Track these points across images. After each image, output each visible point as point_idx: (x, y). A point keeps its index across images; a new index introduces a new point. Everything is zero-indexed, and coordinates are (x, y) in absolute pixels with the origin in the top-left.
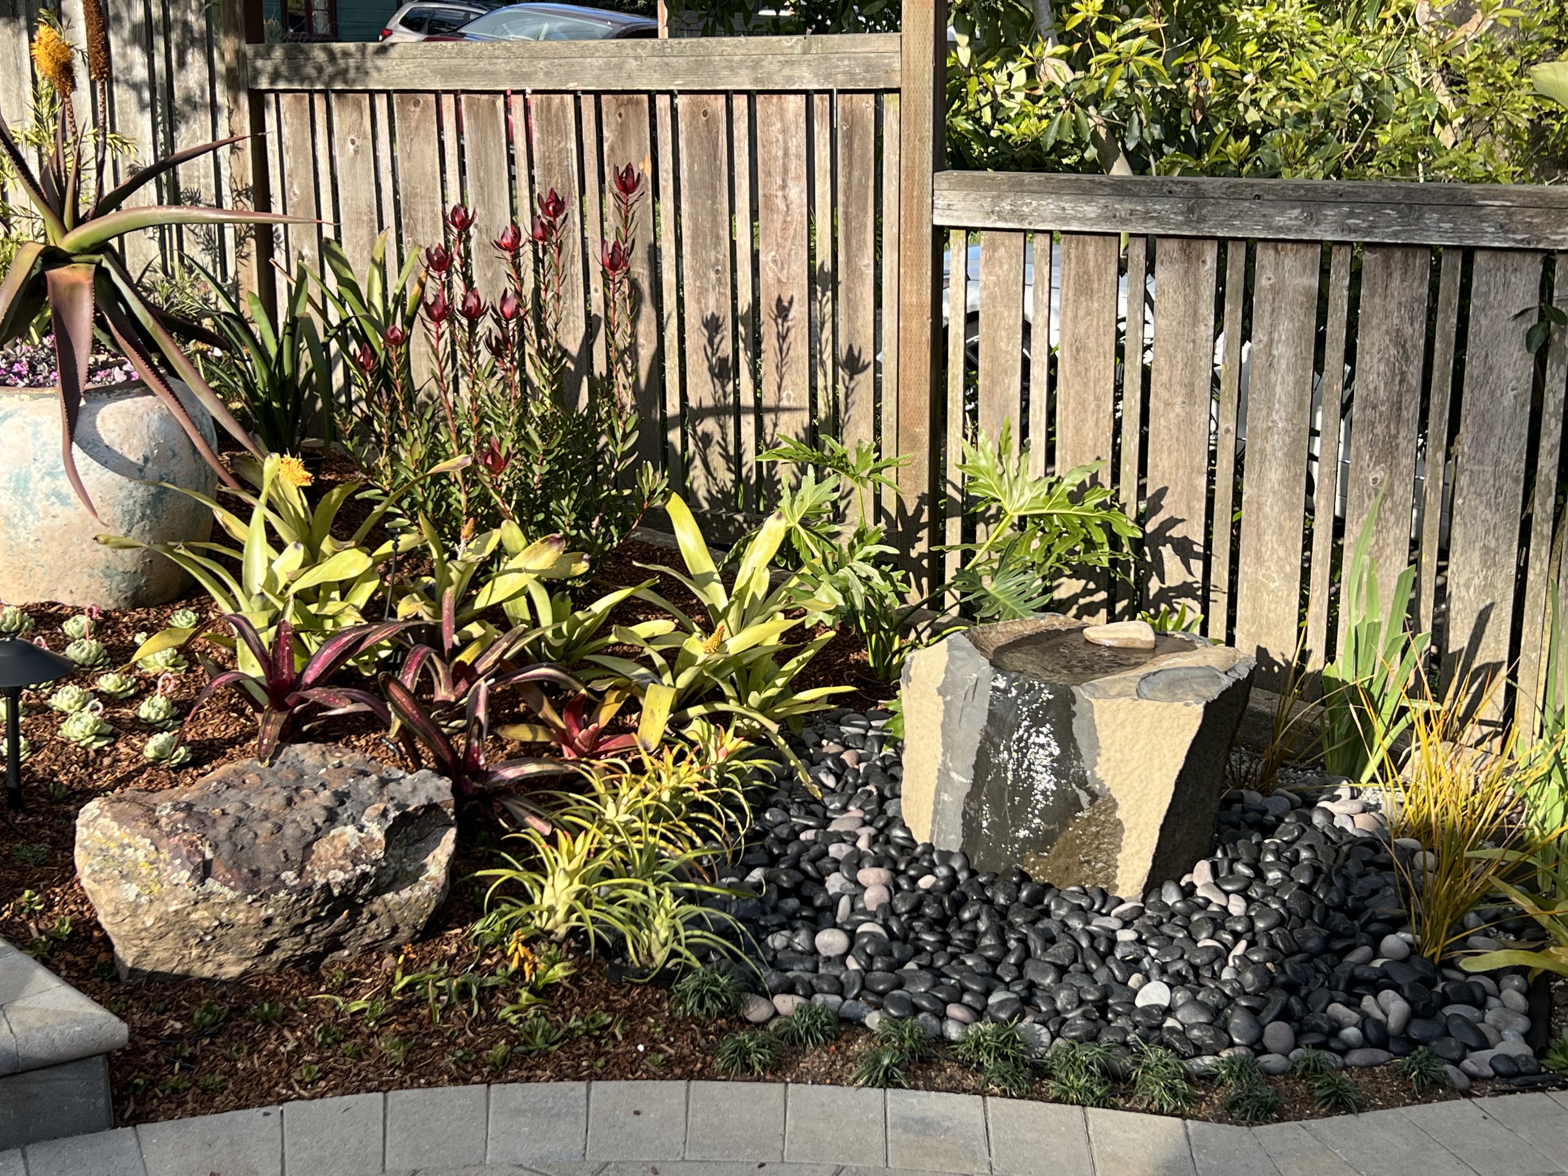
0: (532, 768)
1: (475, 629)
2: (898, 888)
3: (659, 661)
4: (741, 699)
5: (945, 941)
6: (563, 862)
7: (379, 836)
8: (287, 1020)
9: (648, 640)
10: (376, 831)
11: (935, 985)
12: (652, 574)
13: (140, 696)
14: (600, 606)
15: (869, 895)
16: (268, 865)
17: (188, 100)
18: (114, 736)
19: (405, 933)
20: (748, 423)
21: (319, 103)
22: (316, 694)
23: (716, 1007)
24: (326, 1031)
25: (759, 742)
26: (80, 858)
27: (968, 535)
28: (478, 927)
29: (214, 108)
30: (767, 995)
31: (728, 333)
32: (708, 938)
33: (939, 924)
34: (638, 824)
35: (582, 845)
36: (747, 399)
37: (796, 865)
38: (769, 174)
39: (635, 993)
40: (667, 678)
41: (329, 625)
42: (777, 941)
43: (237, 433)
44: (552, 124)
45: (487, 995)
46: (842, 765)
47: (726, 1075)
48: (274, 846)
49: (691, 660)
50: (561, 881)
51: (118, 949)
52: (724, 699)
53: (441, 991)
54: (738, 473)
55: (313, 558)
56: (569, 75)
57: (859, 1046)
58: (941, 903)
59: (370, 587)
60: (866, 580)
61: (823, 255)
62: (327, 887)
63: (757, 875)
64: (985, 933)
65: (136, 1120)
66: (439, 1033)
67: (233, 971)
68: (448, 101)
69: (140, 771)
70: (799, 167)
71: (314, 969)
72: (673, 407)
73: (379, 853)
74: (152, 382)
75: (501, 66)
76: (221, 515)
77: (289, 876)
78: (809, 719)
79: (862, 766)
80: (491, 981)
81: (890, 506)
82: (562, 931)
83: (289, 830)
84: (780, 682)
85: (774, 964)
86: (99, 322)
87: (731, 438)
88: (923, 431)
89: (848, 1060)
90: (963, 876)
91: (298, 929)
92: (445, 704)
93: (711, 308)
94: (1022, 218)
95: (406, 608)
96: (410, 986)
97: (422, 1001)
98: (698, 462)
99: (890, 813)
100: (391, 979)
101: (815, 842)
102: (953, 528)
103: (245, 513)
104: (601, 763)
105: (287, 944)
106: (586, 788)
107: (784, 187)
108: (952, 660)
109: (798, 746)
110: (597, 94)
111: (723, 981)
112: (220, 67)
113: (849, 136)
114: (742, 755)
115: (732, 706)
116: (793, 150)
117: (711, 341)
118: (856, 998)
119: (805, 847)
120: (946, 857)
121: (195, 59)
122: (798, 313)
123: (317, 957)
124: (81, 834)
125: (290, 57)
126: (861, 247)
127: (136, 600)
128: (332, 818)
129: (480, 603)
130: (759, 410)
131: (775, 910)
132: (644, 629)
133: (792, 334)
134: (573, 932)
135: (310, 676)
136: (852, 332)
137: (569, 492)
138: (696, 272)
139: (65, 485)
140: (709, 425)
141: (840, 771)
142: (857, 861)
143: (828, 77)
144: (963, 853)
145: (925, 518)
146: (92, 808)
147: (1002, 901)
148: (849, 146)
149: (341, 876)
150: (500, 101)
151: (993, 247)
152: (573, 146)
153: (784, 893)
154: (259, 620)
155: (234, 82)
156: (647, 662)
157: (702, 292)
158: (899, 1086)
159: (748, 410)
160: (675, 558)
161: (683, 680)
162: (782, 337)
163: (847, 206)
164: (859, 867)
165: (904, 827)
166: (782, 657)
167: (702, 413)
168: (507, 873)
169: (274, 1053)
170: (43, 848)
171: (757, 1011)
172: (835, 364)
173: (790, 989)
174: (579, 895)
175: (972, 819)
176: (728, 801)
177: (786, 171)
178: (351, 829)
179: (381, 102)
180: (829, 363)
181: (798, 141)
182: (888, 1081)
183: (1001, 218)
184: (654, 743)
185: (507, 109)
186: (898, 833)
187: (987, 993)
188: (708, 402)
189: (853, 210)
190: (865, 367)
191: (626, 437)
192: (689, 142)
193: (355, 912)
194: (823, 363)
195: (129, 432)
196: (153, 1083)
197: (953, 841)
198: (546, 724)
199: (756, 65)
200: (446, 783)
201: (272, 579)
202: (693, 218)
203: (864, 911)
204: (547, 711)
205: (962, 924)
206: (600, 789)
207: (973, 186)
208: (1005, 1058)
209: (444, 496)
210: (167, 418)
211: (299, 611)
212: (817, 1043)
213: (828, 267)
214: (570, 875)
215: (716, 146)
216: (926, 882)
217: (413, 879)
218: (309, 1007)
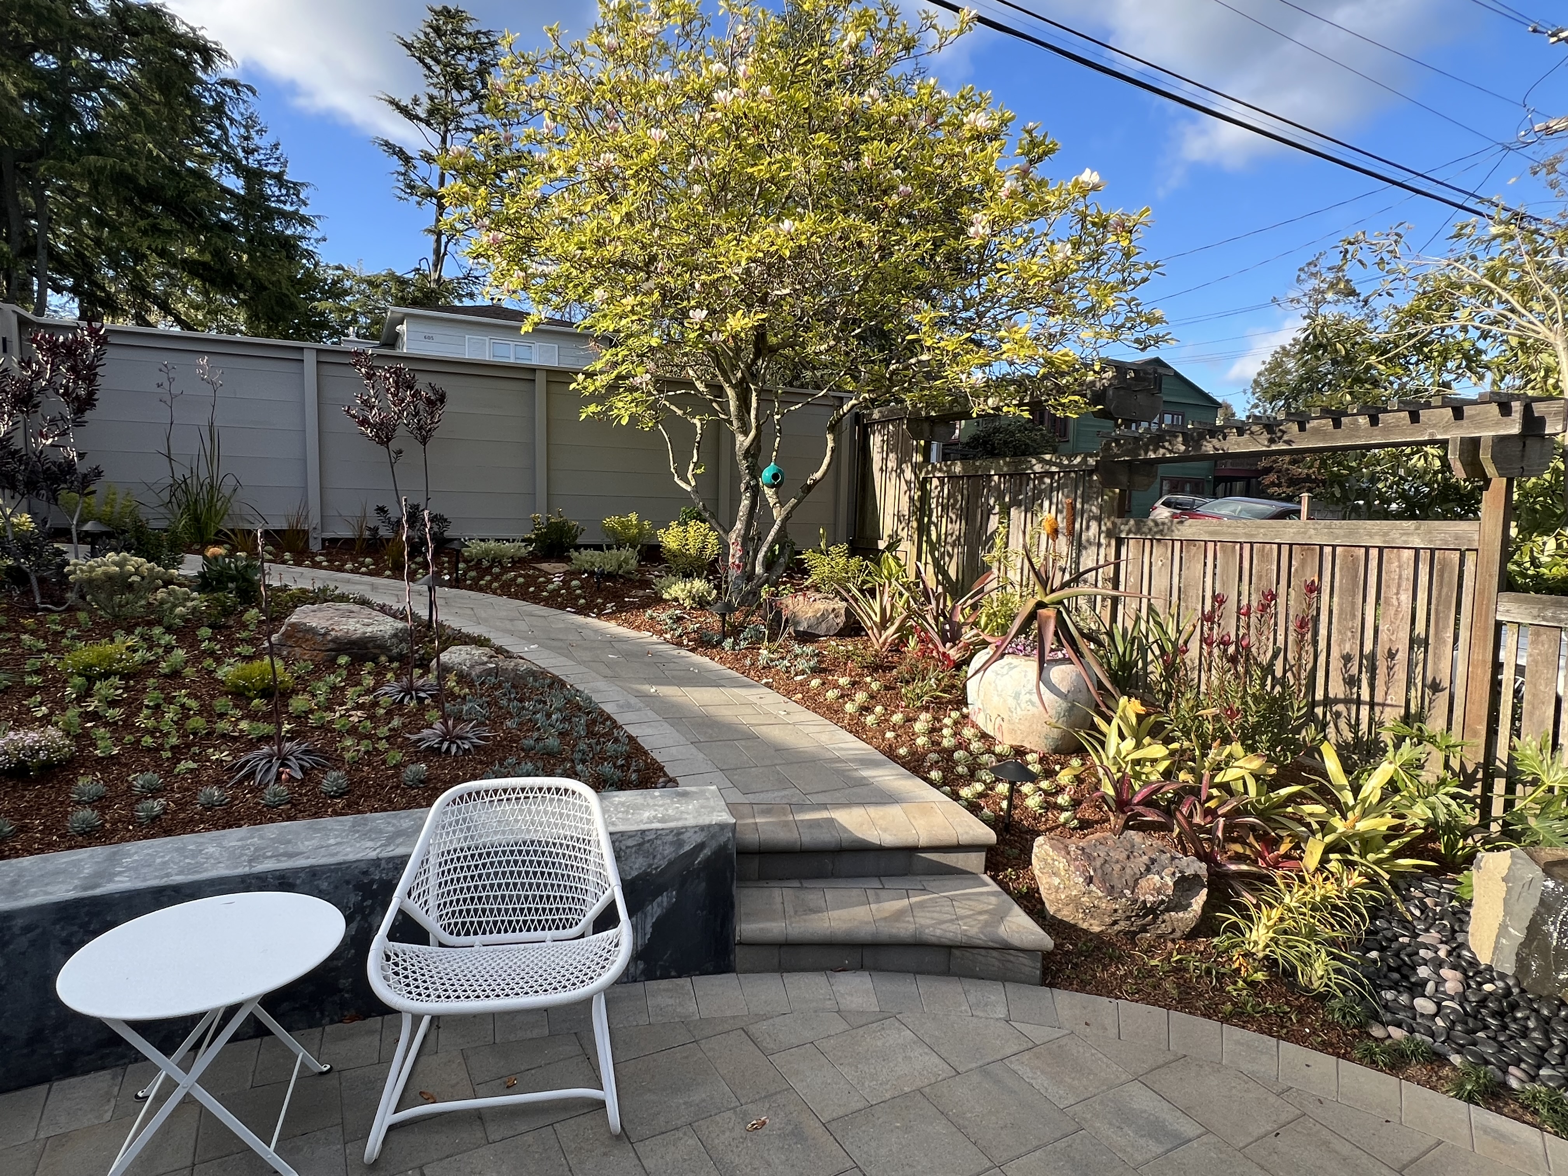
0: (1244, 867)
1: (1215, 792)
2: (1469, 986)
3: (1315, 826)
4: (1363, 855)
5: (1504, 1027)
6: (1264, 920)
7: (1171, 884)
8: (1120, 960)
9: (1310, 815)
10: (1170, 882)
11: (1501, 1051)
12: (1315, 781)
13: (1057, 793)
14: (1284, 792)
15: (1448, 985)
16: (1119, 886)
17: (1088, 541)
18: (1047, 809)
19: (1178, 934)
20: (1365, 711)
21: (1148, 543)
22: (1140, 809)
23: (1353, 1022)
24: (1139, 970)
25: (1372, 881)
26: (1034, 860)
27: (1510, 789)
28: (1215, 940)
29: (1099, 545)
30: (1385, 1024)
31: (1356, 663)
32: (1348, 982)
33: (1499, 1014)
34: (1304, 910)
35: (1275, 914)
36: (1365, 696)
37: (1397, 955)
38: (1388, 587)
39: (1302, 1000)
40: (1319, 836)
41: (1144, 777)
42: (1389, 995)
43: (1108, 685)
44: (1265, 557)
45: (1220, 977)
46: (1425, 904)
47: (1361, 1061)
48: (1121, 877)
49: (1334, 830)
50: (1262, 930)
51: (1047, 905)
52: (1352, 854)
53: (1196, 967)
54: (1356, 733)
55: (1139, 746)
56: (1276, 536)
57: (1446, 1071)
58: (1501, 1002)
59: (1166, 763)
60: (1447, 806)
61: (1420, 628)
62: (1144, 902)
63: (1374, 954)
64: (1534, 1030)
65: (1051, 985)
66: (1195, 989)
67: (1096, 929)
68: (1211, 546)
69: (1057, 827)
70: (1408, 585)
71: (1133, 938)
72: (1319, 695)
73: (1170, 892)
74: (1074, 659)
75: (1240, 531)
76: (1097, 719)
77: (1127, 892)
78: (1402, 875)
79: (1438, 909)
80: (1222, 970)
81: (1456, 766)
82: (1261, 955)
83: (1128, 870)
84: (1387, 851)
85: (1386, 1007)
86: (1056, 634)
87: (1353, 715)
88: (1482, 729)
89: (1440, 1078)
90: (1516, 991)
91: (1129, 918)
92: (1198, 825)
93: (1347, 649)
94: (1560, 621)
95: (1183, 776)
96: (1180, 961)
97: (1186, 970)
98: (1332, 725)
99: (1460, 940)
100: (1171, 954)
101: (1409, 945)
102: (1500, 785)
103: (1109, 721)
104: (1280, 872)
105: (1122, 923)
106: (1273, 883)
107: (1397, 593)
108: (1513, 863)
109: (1396, 888)
110: (1291, 545)
111: (1358, 1009)
112: (1103, 528)
113: (1442, 572)
114: (1361, 886)
115: (1356, 858)
116: (1404, 576)
117: (1345, 666)
118: (1443, 1042)
119: (1404, 946)
120: (1503, 976)
121: (1094, 525)
122: (1402, 656)
123: (1135, 933)
124: (1035, 850)
125: (1137, 524)
126: (1446, 627)
127: (1056, 751)
128: (1148, 870)
129: (1217, 780)
130: (1372, 705)
131: (1385, 977)
132: (1308, 808)
133: (1396, 668)
134: (1266, 957)
135: (1136, 800)
136: (1436, 670)
137: (1266, 733)
138: (1340, 632)
139: (1035, 698)
140: (1340, 707)
141: (1424, 908)
142: (1439, 964)
143: (1431, 541)
144: (1515, 976)
145: (1480, 775)
146: (1040, 840)
147: (1546, 1013)
148: (1441, 576)
149: (1151, 899)
150: (1238, 546)
151: (1537, 634)
152: (1275, 567)
153: (1391, 969)
154: (1114, 770)
155: (1109, 534)
156: (1308, 825)
157: (1342, 642)
158: (1478, 1104)
159: (1365, 703)
160: (1324, 775)
161: (1329, 839)
162: (1390, 668)
163: (1438, 605)
164: (1440, 966)
165: (1470, 951)
166: (1388, 838)
167: (1337, 701)
168: (1233, 919)
169: (1114, 974)
170: (1017, 851)
171: (1377, 1031)
172: (1423, 685)
173: (1399, 1025)
174: (1272, 939)
175: (1523, 959)
176: (1354, 909)
177: (1399, 586)
178: (1157, 877)
179: (1177, 545)
180: (1420, 685)
181: (1409, 572)
182: (1470, 1099)
183: (1544, 619)
184: (1312, 869)
185: (1241, 549)
186: (1465, 953)
187: (1539, 1067)
188: (1341, 696)
189: (1441, 608)
190: (1443, 690)
191: (1299, 709)
192: (1341, 569)
193: (1156, 917)
194: (1415, 685)
195: (1063, 679)
196: (1058, 971)
197: (1509, 968)
198: (1251, 846)
199: (1386, 534)
200: (1204, 865)
201: (1118, 752)
202: (1341, 605)
203: (1444, 993)
204: (1251, 839)
205: (1515, 1020)
206: (1282, 886)
207: (1526, 601)
208: (1556, 1111)
209: (1201, 725)
210: (1079, 675)
211: (1133, 769)
212: (1418, 1062)
213: (1423, 635)
214: (1268, 928)
215: (1357, 571)
216: (1488, 987)
217: (1185, 908)
218: (1130, 956)
